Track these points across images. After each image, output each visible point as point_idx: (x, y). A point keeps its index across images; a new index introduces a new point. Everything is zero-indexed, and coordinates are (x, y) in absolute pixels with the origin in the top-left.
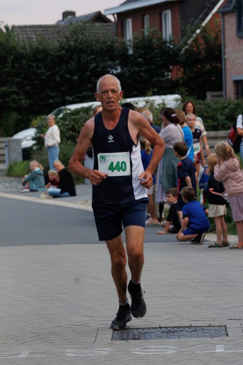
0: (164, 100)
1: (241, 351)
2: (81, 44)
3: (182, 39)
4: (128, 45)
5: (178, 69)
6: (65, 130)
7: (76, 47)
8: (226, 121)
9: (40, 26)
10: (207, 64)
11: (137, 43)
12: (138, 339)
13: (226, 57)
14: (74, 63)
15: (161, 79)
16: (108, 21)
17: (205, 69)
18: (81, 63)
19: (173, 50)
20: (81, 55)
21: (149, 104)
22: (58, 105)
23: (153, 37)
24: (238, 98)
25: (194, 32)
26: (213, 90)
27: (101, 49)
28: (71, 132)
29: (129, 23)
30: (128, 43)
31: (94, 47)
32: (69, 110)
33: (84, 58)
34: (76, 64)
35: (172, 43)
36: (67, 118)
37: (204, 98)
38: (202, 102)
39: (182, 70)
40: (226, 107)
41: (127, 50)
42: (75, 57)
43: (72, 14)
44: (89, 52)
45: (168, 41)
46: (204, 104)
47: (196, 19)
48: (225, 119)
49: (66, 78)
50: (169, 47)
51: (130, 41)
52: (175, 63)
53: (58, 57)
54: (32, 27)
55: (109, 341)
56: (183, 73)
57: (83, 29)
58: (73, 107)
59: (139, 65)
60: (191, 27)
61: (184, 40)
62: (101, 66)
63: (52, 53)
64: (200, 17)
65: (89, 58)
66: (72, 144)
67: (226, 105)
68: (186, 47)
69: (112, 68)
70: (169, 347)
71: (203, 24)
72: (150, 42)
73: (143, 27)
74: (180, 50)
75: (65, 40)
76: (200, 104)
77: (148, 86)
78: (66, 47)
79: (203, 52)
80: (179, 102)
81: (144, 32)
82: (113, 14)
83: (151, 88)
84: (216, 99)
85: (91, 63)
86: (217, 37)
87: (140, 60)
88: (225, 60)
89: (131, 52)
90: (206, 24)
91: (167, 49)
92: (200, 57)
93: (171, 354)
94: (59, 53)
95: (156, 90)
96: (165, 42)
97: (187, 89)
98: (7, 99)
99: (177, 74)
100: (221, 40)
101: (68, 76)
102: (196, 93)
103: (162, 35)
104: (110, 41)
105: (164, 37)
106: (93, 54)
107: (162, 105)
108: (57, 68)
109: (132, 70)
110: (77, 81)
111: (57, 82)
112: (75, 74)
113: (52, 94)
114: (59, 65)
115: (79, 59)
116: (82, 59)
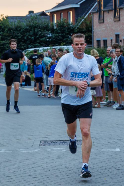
0: (68, 48)
2: (35, 24)
3: (76, 23)
4: (54, 25)
7: (33, 26)
9: (19, 17)
10: (86, 33)
11: (58, 24)
12: (50, 145)
13: (94, 31)
14: (32, 32)
15: (67, 39)
16: (47, 15)
18: (35, 32)
19: (72, 27)
20: (35, 29)
22: (25, 49)
23: (64, 22)
24: (98, 47)
25: (81, 20)
26: (88, 44)
27: (43, 27)
29: (55, 15)
30: (55, 24)
31: (40, 25)
32: (30, 51)
33: (36, 30)
34: (33, 32)
35: (72, 25)
36: (29, 54)
41: (54, 27)
42: (32, 29)
43: (33, 12)
44: (38, 27)
45: (71, 24)
47: (82, 15)
49: (29, 38)
50: (71, 26)
52: (73, 33)
53: (26, 29)
54: (16, 17)
55: (38, 145)
58: (31, 50)
59: (58, 33)
60: (80, 18)
61: (77, 23)
62: (43, 33)
63: (23, 28)
64: (84, 14)
65: (38, 30)
68: (78, 26)
69: (47, 34)
70: (63, 149)
71: (85, 17)
72: (63, 24)
73: (61, 18)
74: (75, 27)
75: (28, 22)
77: (62, 42)
78: (29, 25)
79: (85, 29)
81: (61, 20)
82: (49, 12)
85: (39, 32)
87: (59, 31)
89: (55, 28)
90: (86, 17)
91: (70, 27)
93: (63, 152)
95: (65, 44)
96: (69, 25)
98: (5, 46)
100: (92, 24)
101: (30, 37)
103: (68, 21)
104: (47, 23)
105: (69, 22)
106: (40, 29)
108: (25, 34)
109: (56, 35)
110: (33, 39)
111: (25, 40)
112: (33, 36)
113: (23, 44)
114: (26, 32)
115: (34, 30)
116: (35, 30)
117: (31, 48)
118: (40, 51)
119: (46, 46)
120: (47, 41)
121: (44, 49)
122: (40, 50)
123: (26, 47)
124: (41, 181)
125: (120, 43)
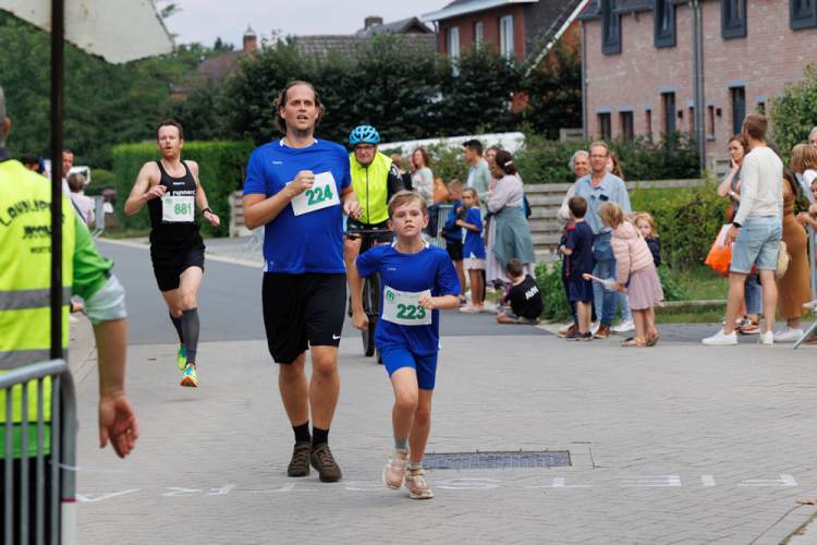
1: (587, 486)
2: (388, 62)
3: (527, 56)
4: (452, 63)
5: (521, 97)
7: (380, 66)
9: (333, 37)
10: (562, 90)
11: (465, 61)
13: (587, 81)
14: (378, 88)
15: (497, 110)
16: (429, 31)
17: (558, 98)
18: (388, 88)
19: (514, 71)
20: (388, 77)
23: (488, 54)
25: (544, 46)
26: (569, 127)
27: (416, 69)
29: (455, 34)
30: (454, 61)
31: (406, 66)
33: (392, 81)
34: (381, 89)
35: (514, 62)
37: (556, 137)
38: (552, 142)
39: (527, 98)
41: (451, 70)
42: (380, 80)
43: (379, 20)
44: (399, 73)
45: (508, 58)
46: (556, 146)
47: (547, 29)
49: (367, 108)
50: (509, 67)
51: (456, 58)
52: (518, 89)
53: (358, 80)
54: (322, 38)
56: (528, 102)
57: (391, 41)
59: (467, 91)
60: (540, 39)
61: (529, 57)
62: (415, 92)
63: (348, 74)
64: (553, 26)
65: (399, 81)
68: (534, 67)
69: (431, 96)
71: (557, 36)
72: (483, 61)
73: (474, 39)
74: (524, 71)
75: (365, 56)
76: (550, 146)
77: (479, 120)
78: (368, 65)
79: (556, 75)
80: (522, 143)
81: (475, 46)
82: (434, 21)
83: (482, 123)
84: (573, 139)
85: (401, 88)
86: (576, 53)
87: (468, 84)
88: (586, 85)
89: (456, 73)
90: (561, 36)
91: (506, 68)
92: (552, 81)
94: (357, 75)
95: (489, 126)
96: (504, 61)
97: (532, 125)
99: (519, 104)
100: (580, 57)
101: (369, 106)
102: (546, 131)
103: (499, 50)
104: (428, 58)
105: (503, 53)
106: (405, 77)
108: (356, 95)
109: (458, 98)
110: (382, 113)
111: (354, 115)
112: (379, 103)
114: (358, 90)
115: (385, 83)
116: (389, 82)
118: (406, 152)
119: (424, 137)
120: (429, 118)
122: (404, 149)
125: (678, 121)
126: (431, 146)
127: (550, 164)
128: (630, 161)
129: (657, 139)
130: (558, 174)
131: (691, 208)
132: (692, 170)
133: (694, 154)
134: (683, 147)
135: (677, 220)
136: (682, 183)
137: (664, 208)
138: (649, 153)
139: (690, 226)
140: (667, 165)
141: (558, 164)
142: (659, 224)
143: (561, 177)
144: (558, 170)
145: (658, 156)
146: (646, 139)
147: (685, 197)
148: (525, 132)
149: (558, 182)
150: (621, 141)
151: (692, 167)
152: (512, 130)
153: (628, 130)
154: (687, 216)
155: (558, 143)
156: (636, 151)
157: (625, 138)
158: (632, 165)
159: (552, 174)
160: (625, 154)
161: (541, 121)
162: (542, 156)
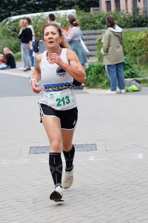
0: (66, 13)
1: (104, 159)
6: (10, 31)
8: (101, 24)
21: (58, 15)
22: (6, 17)
24: (108, 11)
26: (94, 6)
28: (13, 32)
32: (13, 19)
36: (11, 24)
37: (89, 11)
38: (87, 13)
40: (101, 16)
46: (89, 15)
48: (101, 23)
55: (28, 154)
66: (14, 39)
67: (101, 15)
76: (87, 15)
77: (57, 5)
80: (75, 14)
83: (58, 6)
84: (95, 12)
95: (61, 7)
97: (79, 6)
102: (85, 9)
107: (65, 16)
113: (3, 11)
117: (15, 15)
119: (35, 12)
120: (36, 4)
121: (32, 16)
123: (7, 14)
124: (33, 207)
125: (138, 3)
126: (37, 16)
127: (86, 22)
128: (119, 20)
129: (130, 11)
130: (90, 26)
131: (144, 39)
132: (145, 23)
133: (145, 16)
134: (141, 14)
135: (139, 44)
136: (141, 28)
137: (133, 39)
138: (127, 17)
139: (144, 46)
140: (134, 21)
141: (90, 22)
142: (132, 46)
143: (91, 27)
144: (90, 25)
145: (131, 18)
146: (126, 11)
147: (142, 34)
148: (76, 9)
149: (90, 30)
150: (115, 12)
151: (145, 22)
152: (70, 9)
153: (118, 8)
154: (143, 43)
155: (89, 13)
156: (122, 16)
157: (117, 11)
158: (120, 22)
159: (87, 26)
160: (117, 17)
161: (83, 4)
162: (83, 19)
